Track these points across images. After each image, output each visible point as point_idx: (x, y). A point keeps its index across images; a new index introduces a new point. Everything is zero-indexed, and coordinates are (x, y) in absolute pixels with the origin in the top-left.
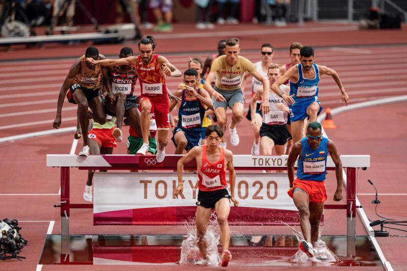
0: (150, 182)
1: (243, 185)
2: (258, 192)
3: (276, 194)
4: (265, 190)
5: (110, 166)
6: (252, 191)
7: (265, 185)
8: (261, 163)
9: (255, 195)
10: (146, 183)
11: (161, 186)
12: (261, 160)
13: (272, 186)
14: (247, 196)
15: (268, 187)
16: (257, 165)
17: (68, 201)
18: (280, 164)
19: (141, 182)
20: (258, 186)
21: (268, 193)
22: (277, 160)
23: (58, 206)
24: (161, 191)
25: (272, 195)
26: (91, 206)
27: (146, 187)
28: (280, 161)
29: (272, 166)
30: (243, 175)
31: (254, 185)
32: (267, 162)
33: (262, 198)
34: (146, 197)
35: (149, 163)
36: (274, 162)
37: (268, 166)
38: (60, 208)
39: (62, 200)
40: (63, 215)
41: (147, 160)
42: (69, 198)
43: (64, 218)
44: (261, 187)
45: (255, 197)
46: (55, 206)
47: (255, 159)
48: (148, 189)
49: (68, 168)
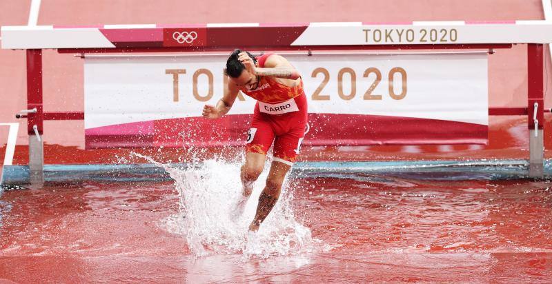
0: (184, 72)
1: (347, 76)
2: (373, 88)
3: (405, 89)
4: (385, 82)
5: (113, 46)
6: (363, 85)
7: (385, 75)
8: (377, 38)
9: (369, 92)
10: (176, 74)
11: (203, 78)
12: (377, 33)
13: (398, 75)
14: (353, 94)
15: (391, 78)
16: (371, 42)
17: (40, 109)
18: (410, 38)
19: (168, 72)
20: (373, 76)
21: (391, 89)
22: (404, 33)
23: (24, 117)
24: (203, 88)
25: (398, 92)
26: (80, 116)
27: (176, 82)
28: (410, 33)
29: (396, 42)
30: (345, 58)
31: (366, 75)
32: (387, 36)
33: (379, 97)
34: (176, 99)
35: (181, 40)
36: (400, 35)
37: (389, 42)
38: (26, 119)
39: (29, 108)
40: (31, 132)
41: (177, 36)
42: (41, 102)
43: (33, 136)
44: (379, 78)
45: (368, 96)
46: (18, 117)
47: (367, 31)
48: (181, 86)
49: (39, 51)
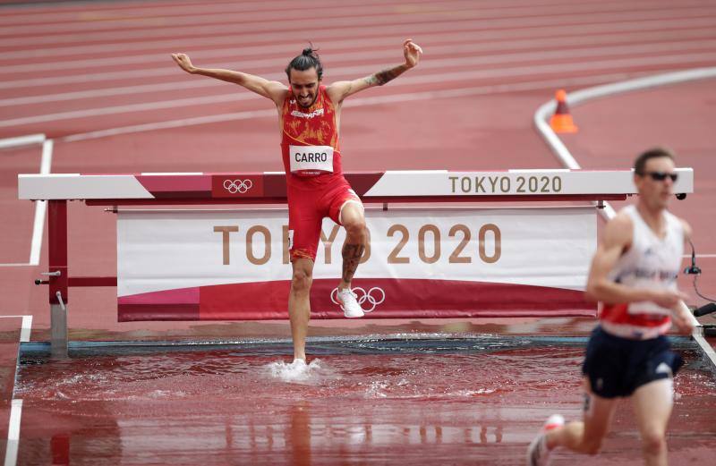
0: (235, 229)
1: (429, 235)
2: (460, 248)
3: (498, 250)
4: (474, 243)
5: (151, 196)
6: (449, 245)
7: (475, 233)
8: (466, 188)
9: (455, 254)
10: (226, 233)
11: (259, 237)
12: (466, 182)
13: (490, 234)
14: (437, 256)
15: (482, 237)
16: (459, 192)
17: (64, 272)
18: (505, 188)
19: (217, 229)
20: (460, 234)
21: (482, 250)
22: (498, 182)
23: (44, 283)
24: (259, 249)
25: (490, 253)
26: (112, 282)
27: (226, 240)
28: (505, 181)
29: (489, 192)
30: (428, 213)
31: (452, 233)
32: (479, 185)
33: (468, 260)
34: (226, 261)
35: (233, 189)
36: (493, 184)
37: (480, 193)
38: (48, 285)
39: (51, 270)
40: (54, 300)
41: (228, 184)
42: (66, 265)
43: (55, 306)
44: (467, 237)
45: (454, 259)
46: (37, 283)
47: (454, 179)
48: (232, 245)
49: (64, 202)
